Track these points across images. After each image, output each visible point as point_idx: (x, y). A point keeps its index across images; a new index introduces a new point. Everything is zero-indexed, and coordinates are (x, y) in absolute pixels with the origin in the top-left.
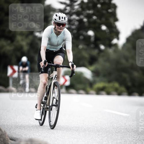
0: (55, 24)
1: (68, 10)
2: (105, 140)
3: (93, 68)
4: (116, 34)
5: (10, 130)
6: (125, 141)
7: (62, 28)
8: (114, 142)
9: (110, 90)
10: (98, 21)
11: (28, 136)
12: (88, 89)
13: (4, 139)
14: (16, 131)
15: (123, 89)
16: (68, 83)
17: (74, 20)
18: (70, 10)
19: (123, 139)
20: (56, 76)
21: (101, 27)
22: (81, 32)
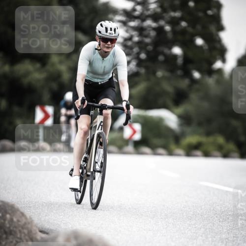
0: (100, 39)
1: (139, 11)
2: (201, 235)
3: (180, 110)
4: (221, 52)
5: (40, 216)
6: (234, 235)
7: (110, 46)
8: (216, 237)
9: (210, 148)
10: (190, 30)
11: (70, 226)
12: (173, 146)
13: (30, 232)
14: (50, 217)
15: (231, 146)
16: (138, 137)
17: (149, 29)
18: (141, 11)
19: (231, 232)
20: (102, 124)
21: (195, 40)
22: (161, 49)
